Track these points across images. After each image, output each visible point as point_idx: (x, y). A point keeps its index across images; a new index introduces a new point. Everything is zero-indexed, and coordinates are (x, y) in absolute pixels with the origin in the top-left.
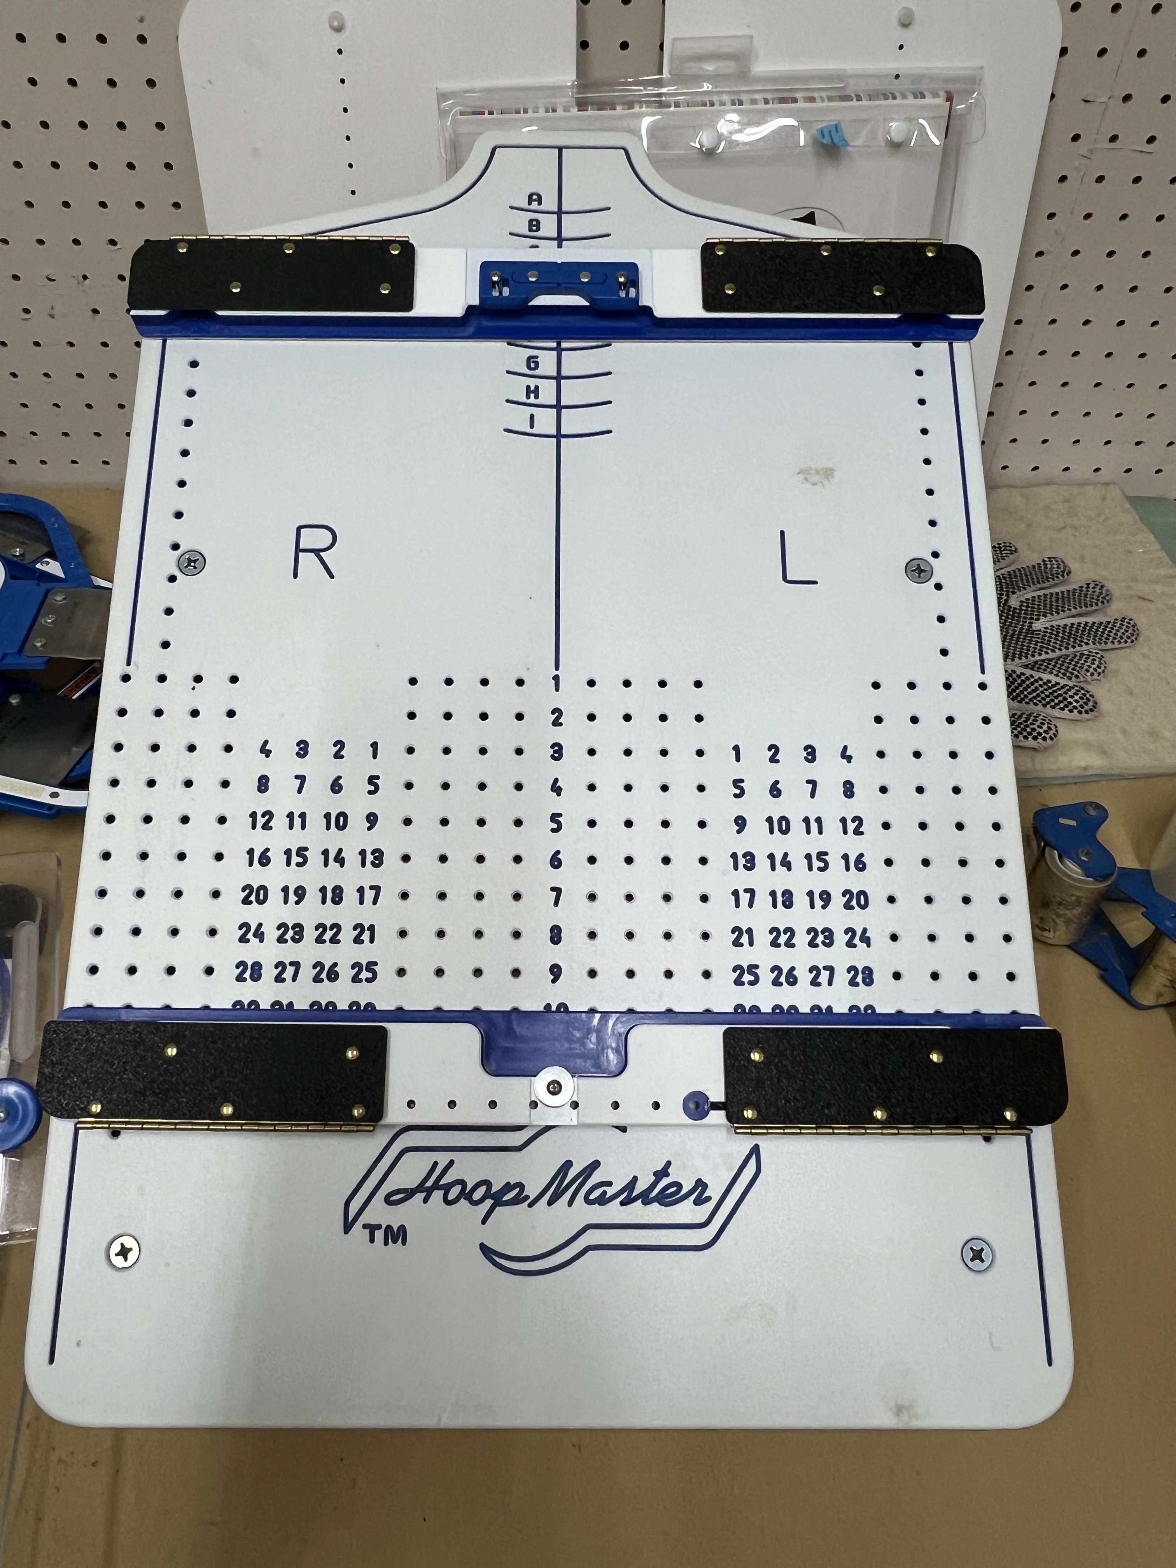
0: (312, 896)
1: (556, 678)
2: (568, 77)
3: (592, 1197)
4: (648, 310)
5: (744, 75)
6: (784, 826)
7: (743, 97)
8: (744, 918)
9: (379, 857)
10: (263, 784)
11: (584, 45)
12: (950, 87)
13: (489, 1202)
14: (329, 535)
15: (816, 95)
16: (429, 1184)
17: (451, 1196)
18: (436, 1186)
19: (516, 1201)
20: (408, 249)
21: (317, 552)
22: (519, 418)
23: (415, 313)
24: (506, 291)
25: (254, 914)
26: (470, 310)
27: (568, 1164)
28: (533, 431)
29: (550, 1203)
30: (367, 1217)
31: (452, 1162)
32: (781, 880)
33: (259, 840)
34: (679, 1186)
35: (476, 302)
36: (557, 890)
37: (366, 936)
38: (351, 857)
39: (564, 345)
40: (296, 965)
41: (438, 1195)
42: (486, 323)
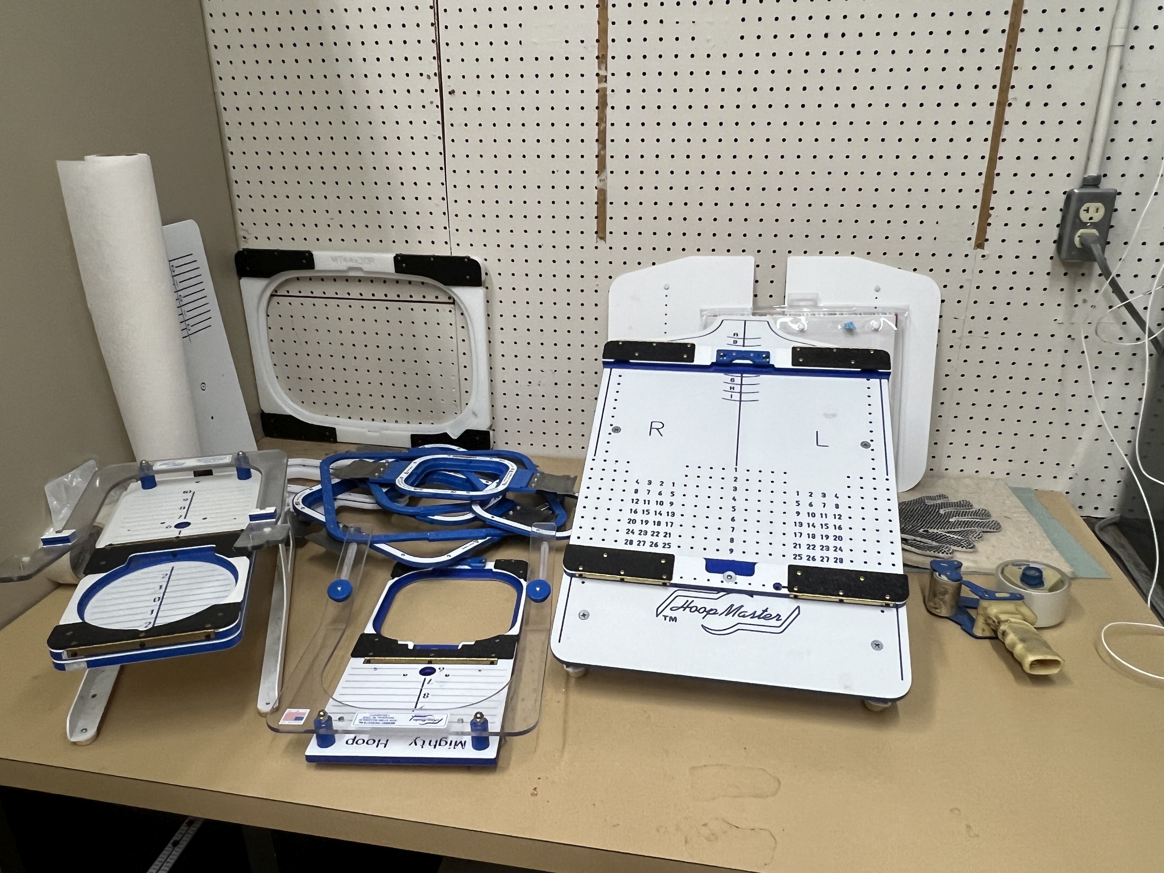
0: (651, 523)
1: (736, 469)
2: (750, 305)
3: (741, 615)
4: (773, 365)
5: (815, 306)
6: (814, 515)
7: (816, 313)
8: (798, 540)
9: (673, 514)
10: (636, 491)
11: (755, 296)
12: (898, 312)
13: (705, 613)
14: (662, 425)
15: (843, 313)
16: (685, 606)
17: (692, 610)
18: (687, 607)
19: (714, 614)
20: (693, 346)
21: (658, 429)
22: (728, 395)
23: (695, 363)
24: (725, 358)
25: (631, 526)
26: (713, 364)
27: (732, 605)
28: (732, 399)
29: (726, 615)
30: (664, 613)
31: (693, 601)
32: (811, 531)
33: (634, 507)
34: (771, 615)
35: (714, 361)
36: (733, 528)
37: (668, 535)
38: (664, 514)
39: (744, 375)
40: (645, 542)
41: (688, 609)
42: (718, 368)
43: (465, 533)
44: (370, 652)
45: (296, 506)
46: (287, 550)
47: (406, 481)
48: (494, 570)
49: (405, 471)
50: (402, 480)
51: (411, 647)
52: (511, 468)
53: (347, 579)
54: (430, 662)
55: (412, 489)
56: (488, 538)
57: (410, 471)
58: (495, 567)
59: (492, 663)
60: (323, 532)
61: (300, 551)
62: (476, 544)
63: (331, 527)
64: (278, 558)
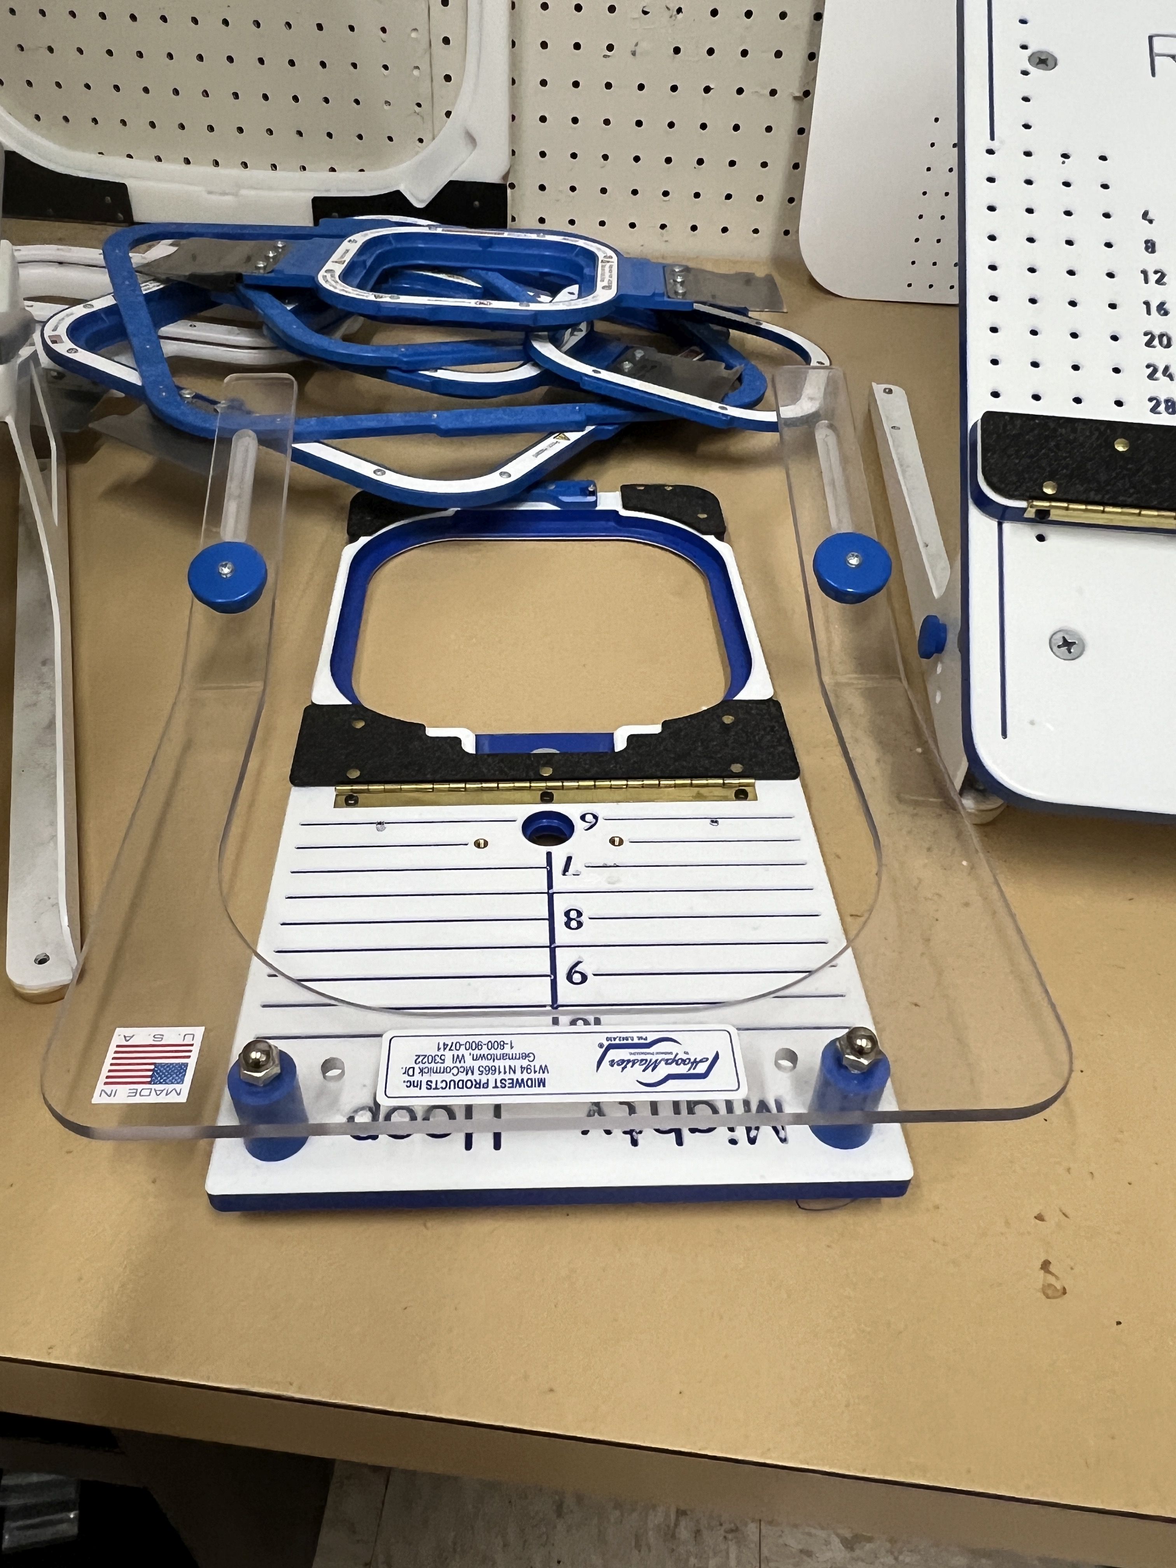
25: (1159, 357)
33: (1154, 294)
43: (531, 414)
44: (349, 767)
45: (53, 346)
46: (45, 468)
47: (346, 277)
48: (624, 513)
49: (335, 257)
50: (332, 276)
51: (469, 746)
52: (601, 256)
53: (241, 539)
54: (547, 797)
55: (370, 296)
56: (589, 428)
57: (348, 258)
58: (626, 507)
59: (742, 794)
60: (140, 413)
61: (80, 471)
62: (563, 444)
63: (160, 396)
64: (21, 490)
